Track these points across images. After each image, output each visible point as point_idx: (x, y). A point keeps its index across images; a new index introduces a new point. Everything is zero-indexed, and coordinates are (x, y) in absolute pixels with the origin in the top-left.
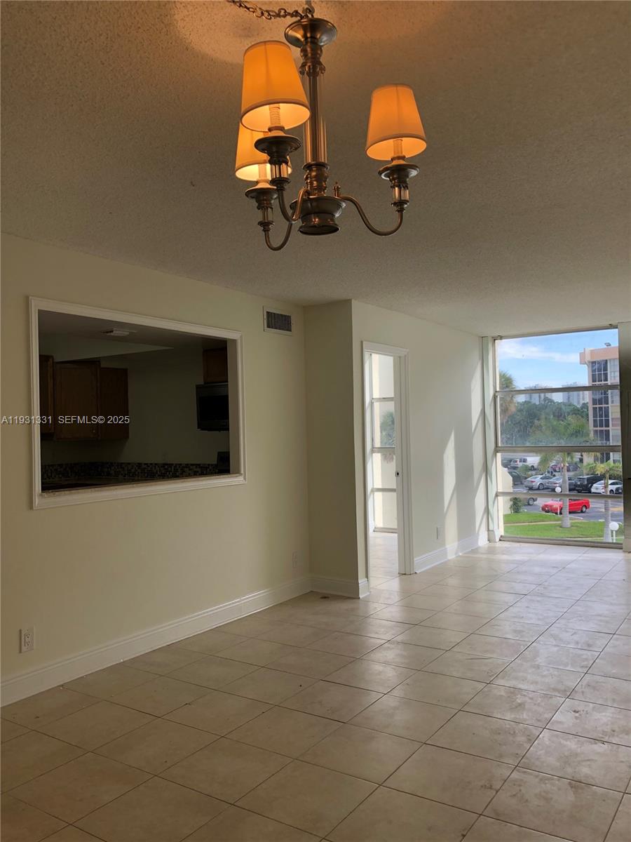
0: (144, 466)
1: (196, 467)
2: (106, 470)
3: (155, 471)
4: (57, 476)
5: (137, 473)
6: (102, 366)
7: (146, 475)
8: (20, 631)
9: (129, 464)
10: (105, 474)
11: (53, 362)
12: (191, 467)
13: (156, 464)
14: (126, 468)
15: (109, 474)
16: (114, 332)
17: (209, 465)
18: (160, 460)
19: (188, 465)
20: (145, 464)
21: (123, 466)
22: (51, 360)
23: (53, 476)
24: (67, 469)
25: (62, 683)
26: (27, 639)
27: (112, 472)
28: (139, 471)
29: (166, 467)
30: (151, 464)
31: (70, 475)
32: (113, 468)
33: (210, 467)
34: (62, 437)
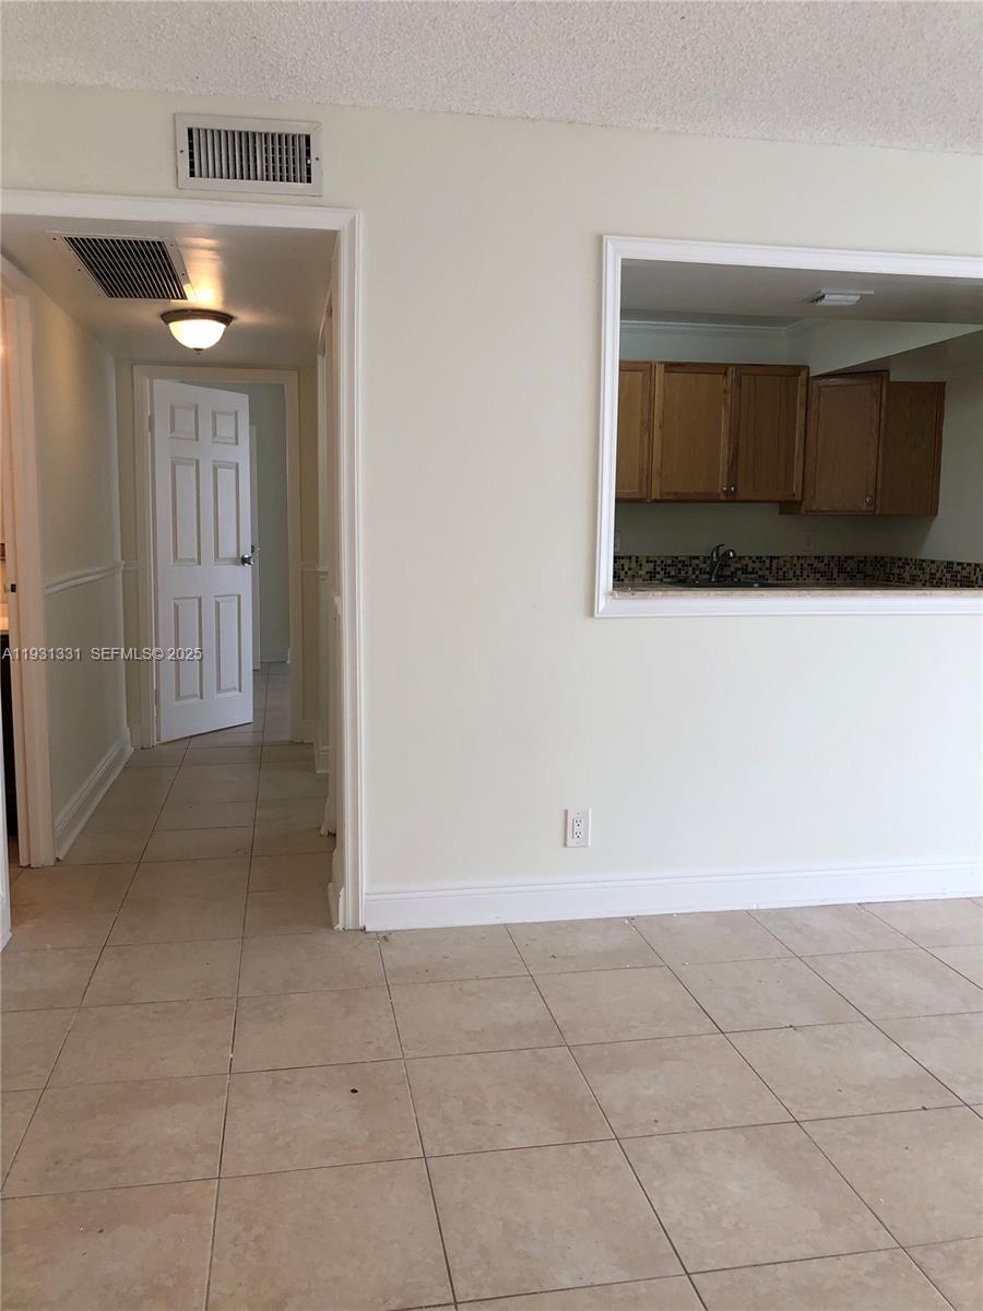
0: (956, 567)
2: (896, 571)
4: (812, 576)
5: (944, 580)
6: (893, 377)
8: (566, 812)
9: (933, 562)
11: (808, 378)
13: (977, 565)
14: (928, 568)
16: (826, 297)
20: (959, 564)
22: (804, 373)
23: (805, 576)
24: (832, 565)
25: (632, 915)
26: (576, 827)
27: (906, 576)
28: (948, 576)
30: (969, 564)
32: (907, 567)
34: (814, 508)
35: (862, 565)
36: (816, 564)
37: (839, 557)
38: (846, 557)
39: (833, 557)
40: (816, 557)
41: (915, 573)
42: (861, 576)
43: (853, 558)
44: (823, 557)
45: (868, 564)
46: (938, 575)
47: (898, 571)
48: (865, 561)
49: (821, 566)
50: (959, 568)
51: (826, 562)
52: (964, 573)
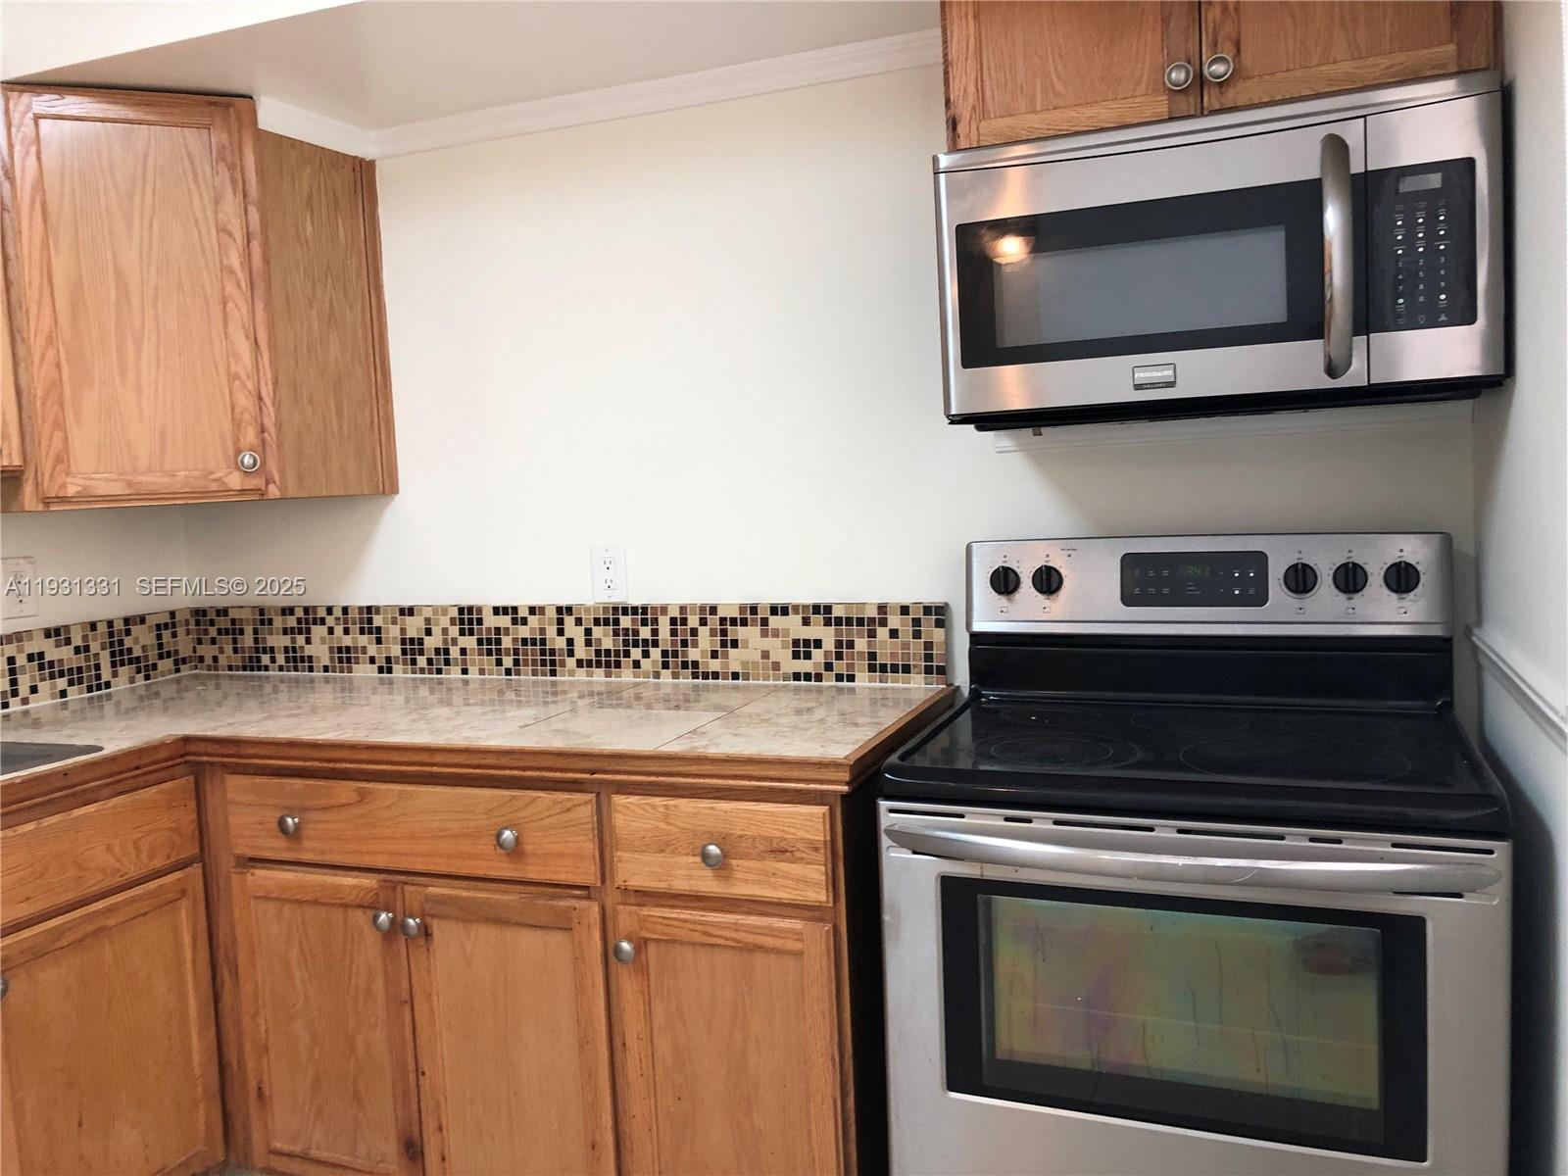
0: (491, 621)
1: (806, 622)
2: (279, 641)
3: (560, 643)
4: (44, 687)
5: (455, 652)
7: (508, 662)
9: (410, 611)
10: (281, 659)
12: (775, 622)
14: (394, 632)
15: (297, 660)
17: (882, 608)
18: (589, 592)
19: (754, 609)
20: (502, 611)
21: (378, 621)
23: (23, 689)
24: (95, 647)
28: (470, 642)
29: (626, 622)
30: (538, 610)
31: (106, 674)
32: (319, 631)
33: (894, 621)
34: (71, 490)
35: (166, 634)
36: (52, 652)
37: (110, 624)
38: (127, 621)
39: (93, 626)
40: (48, 634)
41: (347, 641)
42: (166, 664)
43: (142, 620)
44: (67, 628)
45: (181, 630)
46: (431, 643)
47: (286, 641)
48: (170, 623)
49: (65, 654)
50: (504, 621)
51: (77, 641)
52: (524, 632)
